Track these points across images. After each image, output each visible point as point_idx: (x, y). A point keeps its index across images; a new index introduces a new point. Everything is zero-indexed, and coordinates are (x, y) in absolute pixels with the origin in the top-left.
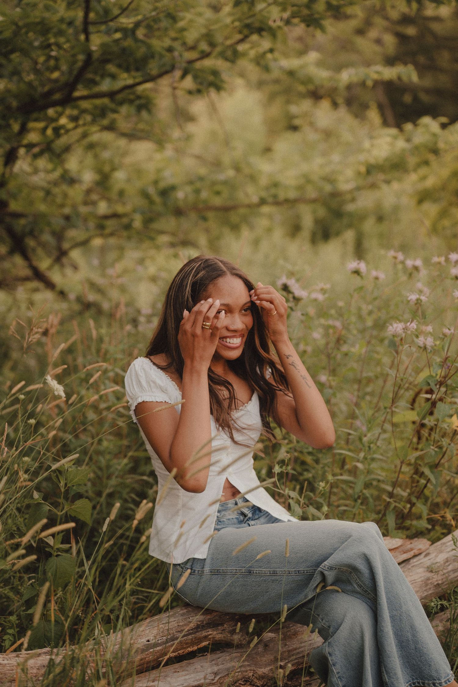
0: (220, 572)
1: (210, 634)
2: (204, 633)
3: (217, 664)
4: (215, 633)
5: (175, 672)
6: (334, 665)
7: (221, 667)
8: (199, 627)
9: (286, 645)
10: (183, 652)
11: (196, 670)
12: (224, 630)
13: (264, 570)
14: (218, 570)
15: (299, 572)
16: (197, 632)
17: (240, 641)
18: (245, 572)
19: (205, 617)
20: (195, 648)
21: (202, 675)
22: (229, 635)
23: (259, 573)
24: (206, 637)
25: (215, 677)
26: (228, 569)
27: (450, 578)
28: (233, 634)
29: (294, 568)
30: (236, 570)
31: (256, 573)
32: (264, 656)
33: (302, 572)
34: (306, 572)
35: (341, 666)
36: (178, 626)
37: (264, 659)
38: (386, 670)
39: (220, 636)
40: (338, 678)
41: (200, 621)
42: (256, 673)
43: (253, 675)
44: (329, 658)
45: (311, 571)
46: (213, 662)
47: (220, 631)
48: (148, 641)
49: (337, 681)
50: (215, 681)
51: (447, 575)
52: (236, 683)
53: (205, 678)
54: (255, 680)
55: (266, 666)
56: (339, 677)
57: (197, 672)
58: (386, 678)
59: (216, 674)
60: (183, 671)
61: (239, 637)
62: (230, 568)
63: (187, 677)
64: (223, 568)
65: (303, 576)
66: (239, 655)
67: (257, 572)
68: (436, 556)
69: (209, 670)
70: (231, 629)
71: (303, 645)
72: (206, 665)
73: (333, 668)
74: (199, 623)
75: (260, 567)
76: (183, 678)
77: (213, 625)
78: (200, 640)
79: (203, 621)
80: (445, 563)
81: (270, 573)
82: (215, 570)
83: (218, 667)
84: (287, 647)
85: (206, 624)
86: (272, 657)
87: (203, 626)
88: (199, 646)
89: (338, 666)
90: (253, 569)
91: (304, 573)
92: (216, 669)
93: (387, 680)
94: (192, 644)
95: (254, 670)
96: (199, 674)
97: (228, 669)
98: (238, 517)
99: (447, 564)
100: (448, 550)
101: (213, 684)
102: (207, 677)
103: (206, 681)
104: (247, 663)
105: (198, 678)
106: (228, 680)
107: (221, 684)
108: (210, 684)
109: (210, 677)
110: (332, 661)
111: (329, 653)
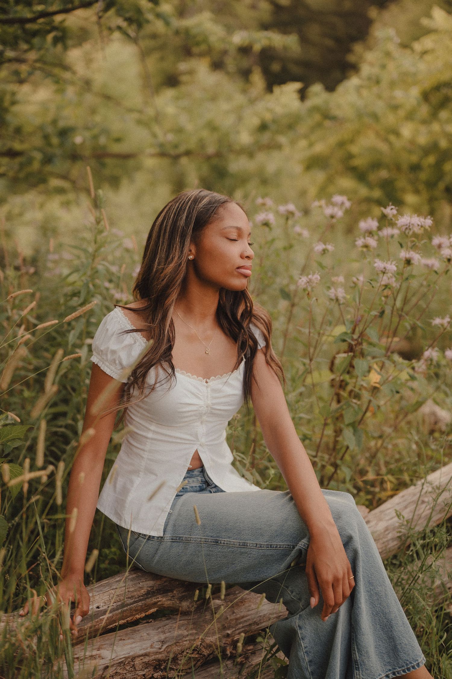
0: (182, 540)
1: (160, 601)
2: (154, 600)
3: (164, 632)
4: (164, 599)
5: (121, 640)
6: (303, 639)
7: (168, 635)
8: (150, 594)
9: (234, 613)
10: (132, 619)
11: (142, 638)
12: (173, 596)
13: (233, 541)
14: (180, 537)
16: (148, 598)
17: (189, 608)
18: (211, 542)
19: (155, 582)
20: (143, 615)
21: (148, 644)
22: (178, 602)
23: (227, 544)
24: (155, 603)
25: (162, 646)
26: (192, 537)
27: (390, 546)
28: (182, 601)
30: (201, 538)
31: (224, 543)
36: (129, 591)
38: (357, 648)
39: (169, 602)
40: (305, 652)
41: (150, 587)
42: (204, 641)
43: (201, 644)
44: (299, 631)
46: (160, 630)
47: (170, 598)
48: (98, 607)
49: (303, 655)
50: (161, 650)
51: (386, 543)
52: (183, 652)
53: (151, 646)
54: (203, 650)
55: (214, 634)
56: (306, 652)
57: (144, 640)
58: (357, 656)
59: (163, 642)
60: (129, 639)
61: (188, 604)
62: (195, 537)
63: (134, 645)
64: (186, 536)
66: (186, 622)
67: (225, 542)
68: (377, 524)
69: (156, 638)
70: (180, 595)
71: (250, 613)
72: (153, 632)
73: (302, 642)
74: (149, 589)
75: (229, 538)
76: (129, 646)
77: (163, 591)
78: (149, 607)
79: (153, 587)
80: (385, 531)
82: (177, 537)
83: (165, 635)
84: (234, 614)
85: (157, 590)
86: (219, 625)
87: (154, 592)
88: (147, 613)
90: (221, 539)
92: (162, 637)
93: (358, 658)
94: (142, 610)
95: (202, 639)
96: (146, 642)
97: (175, 638)
98: (201, 485)
99: (387, 533)
100: (387, 518)
101: (160, 653)
102: (154, 645)
103: (152, 650)
104: (194, 631)
105: (144, 646)
106: (176, 649)
107: (168, 652)
108: (156, 653)
109: (157, 645)
110: (301, 634)
111: (299, 626)
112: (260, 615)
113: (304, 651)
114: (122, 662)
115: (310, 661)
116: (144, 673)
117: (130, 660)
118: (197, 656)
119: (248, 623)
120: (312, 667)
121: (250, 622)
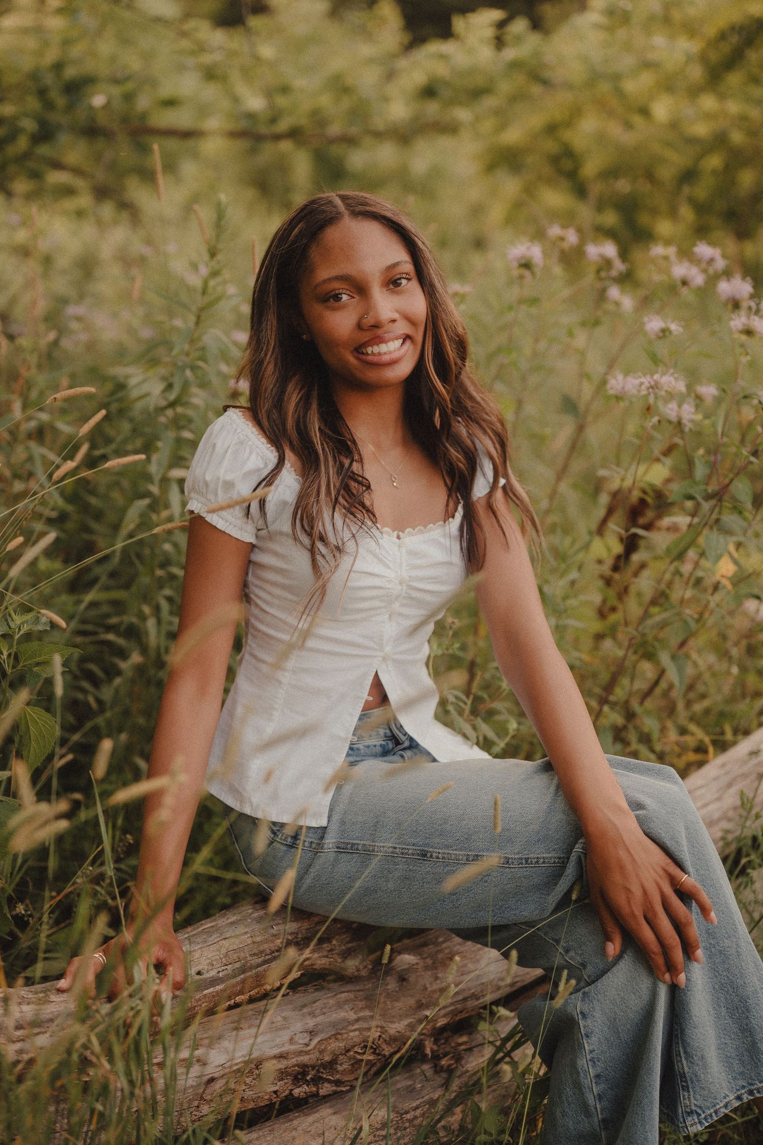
0: (358, 850)
1: (308, 959)
3: (312, 1014)
4: (316, 956)
6: (587, 1036)
7: (319, 1019)
8: (289, 946)
9: (437, 978)
10: (258, 993)
11: (274, 1025)
12: (331, 950)
13: (455, 852)
14: (353, 844)
15: (526, 861)
17: (358, 970)
18: (413, 854)
19: (299, 925)
21: (285, 1036)
22: (339, 960)
23: (443, 858)
25: (311, 1040)
26: (377, 844)
28: (346, 958)
29: (518, 853)
30: (395, 848)
31: (438, 858)
32: (397, 1000)
33: (534, 861)
34: (542, 860)
35: (599, 1038)
36: (254, 943)
37: (398, 1005)
38: (685, 1052)
39: (324, 961)
40: (590, 1060)
41: (291, 934)
42: (386, 1031)
43: (380, 1036)
44: (581, 1023)
45: (552, 862)
46: (305, 1010)
47: (325, 953)
48: (199, 973)
49: (586, 1066)
50: (309, 1048)
52: (348, 1051)
53: (291, 1041)
54: (384, 1046)
55: (401, 1017)
56: (592, 1060)
57: (277, 1029)
58: (685, 1065)
59: (312, 1033)
60: (250, 1027)
61: (357, 964)
62: (382, 844)
63: (259, 1039)
64: (365, 842)
65: (535, 869)
66: (351, 995)
67: (440, 856)
69: (298, 1026)
70: (343, 948)
71: (465, 977)
72: (292, 1015)
73: (585, 1042)
74: (290, 938)
75: (447, 847)
76: (250, 1042)
79: (297, 934)
81: (467, 860)
82: (348, 844)
83: (314, 1019)
84: (438, 982)
85: (303, 939)
86: (412, 1002)
87: (297, 943)
88: (284, 981)
89: (594, 1039)
90: (431, 850)
91: (537, 862)
92: (311, 1023)
93: (686, 1069)
95: (382, 1027)
96: (281, 1033)
97: (334, 1025)
98: (383, 743)
101: (307, 1053)
102: (296, 1038)
103: (292, 1047)
104: (367, 1013)
105: (278, 1041)
106: (336, 1045)
107: (321, 1052)
108: (301, 1053)
109: (302, 1039)
110: (584, 1027)
111: (581, 1013)
112: (483, 981)
113: (588, 1057)
114: (238, 1070)
115: (598, 1076)
116: (275, 1089)
117: (253, 1066)
118: (371, 1058)
119: (461, 998)
120: (603, 1086)
121: (466, 994)
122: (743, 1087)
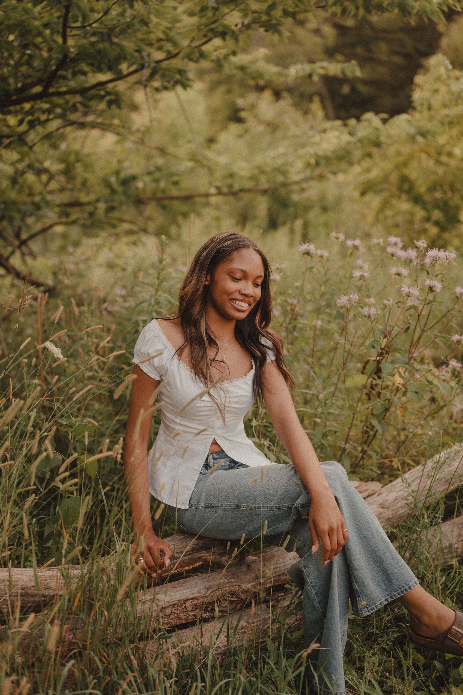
0: (213, 506)
1: (203, 556)
2: (198, 555)
3: (209, 581)
4: (207, 555)
5: (174, 587)
6: (308, 576)
7: (211, 583)
8: (194, 550)
9: (265, 565)
10: (183, 570)
12: (214, 553)
13: (250, 505)
14: (211, 504)
15: (279, 507)
16: (193, 553)
18: (234, 507)
19: (199, 541)
20: (191, 567)
21: (196, 590)
22: (218, 557)
23: (246, 508)
24: (200, 558)
25: (207, 591)
26: (220, 503)
27: (399, 513)
28: (221, 556)
32: (247, 574)
33: (282, 507)
35: (314, 577)
36: (177, 548)
37: (247, 577)
39: (211, 557)
40: (312, 586)
41: (195, 545)
42: (241, 587)
43: (238, 590)
44: (304, 570)
45: (289, 506)
46: (205, 580)
47: (211, 554)
49: (310, 589)
50: (207, 594)
51: (396, 511)
52: (224, 596)
53: (199, 592)
54: (241, 594)
55: (249, 582)
57: (192, 587)
59: (208, 589)
60: (181, 586)
62: (222, 503)
63: (184, 591)
64: (216, 503)
65: (283, 510)
66: (225, 573)
68: (387, 495)
69: (202, 586)
70: (219, 551)
71: (279, 565)
72: (199, 582)
73: (307, 578)
75: (247, 503)
76: (181, 592)
77: (206, 548)
78: (196, 561)
79: (198, 545)
80: (394, 501)
82: (209, 504)
83: (209, 583)
85: (200, 547)
86: (254, 576)
87: (197, 549)
88: (194, 566)
90: (241, 504)
92: (208, 585)
94: (189, 563)
95: (239, 586)
96: (194, 589)
97: (218, 585)
99: (396, 502)
100: (397, 490)
101: (207, 597)
102: (201, 591)
103: (199, 595)
104: (233, 580)
105: (193, 592)
106: (218, 593)
107: (212, 596)
108: (203, 597)
109: (203, 591)
110: (306, 572)
111: (304, 566)
113: (310, 585)
114: (175, 604)
116: (194, 613)
117: (182, 602)
118: (235, 599)
119: (277, 574)
121: (280, 573)
122: (388, 595)
